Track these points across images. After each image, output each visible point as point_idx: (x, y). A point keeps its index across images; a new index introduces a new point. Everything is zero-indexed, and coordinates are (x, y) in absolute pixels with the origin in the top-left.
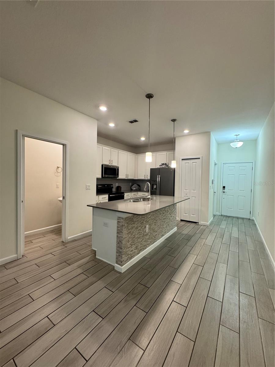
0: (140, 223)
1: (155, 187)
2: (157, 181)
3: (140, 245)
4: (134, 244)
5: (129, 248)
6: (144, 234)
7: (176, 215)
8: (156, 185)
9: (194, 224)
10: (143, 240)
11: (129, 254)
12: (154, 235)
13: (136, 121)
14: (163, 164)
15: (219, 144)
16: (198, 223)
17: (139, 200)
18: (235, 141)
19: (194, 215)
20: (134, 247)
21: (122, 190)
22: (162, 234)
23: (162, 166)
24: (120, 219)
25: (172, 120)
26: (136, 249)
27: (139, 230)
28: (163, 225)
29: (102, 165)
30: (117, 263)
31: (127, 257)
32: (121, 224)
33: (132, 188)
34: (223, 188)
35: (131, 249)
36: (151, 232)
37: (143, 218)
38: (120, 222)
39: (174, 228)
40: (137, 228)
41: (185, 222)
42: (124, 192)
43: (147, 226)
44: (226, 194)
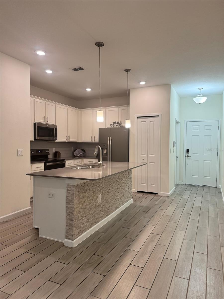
0: (92, 191)
1: (105, 152)
2: (107, 144)
3: (92, 217)
4: (86, 216)
5: (80, 220)
6: (96, 205)
7: (132, 185)
8: (107, 149)
9: (153, 195)
10: (95, 211)
11: (81, 227)
12: (107, 206)
13: (81, 69)
14: (114, 123)
15: (182, 98)
16: (158, 193)
17: (88, 167)
18: (198, 95)
19: (153, 184)
20: (85, 219)
21: (62, 157)
22: (116, 206)
23: (113, 125)
24: (70, 187)
25: (125, 70)
26: (88, 222)
27: (91, 199)
28: (117, 196)
29: (35, 124)
30: (67, 237)
31: (79, 230)
32: (71, 192)
33: (74, 154)
34: (187, 151)
35: (83, 222)
36: (103, 203)
37: (95, 187)
38: (70, 190)
39: (129, 200)
40: (88, 197)
41: (143, 193)
42: (65, 160)
43: (100, 196)
44: (190, 159)
